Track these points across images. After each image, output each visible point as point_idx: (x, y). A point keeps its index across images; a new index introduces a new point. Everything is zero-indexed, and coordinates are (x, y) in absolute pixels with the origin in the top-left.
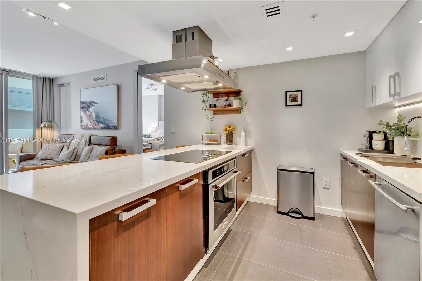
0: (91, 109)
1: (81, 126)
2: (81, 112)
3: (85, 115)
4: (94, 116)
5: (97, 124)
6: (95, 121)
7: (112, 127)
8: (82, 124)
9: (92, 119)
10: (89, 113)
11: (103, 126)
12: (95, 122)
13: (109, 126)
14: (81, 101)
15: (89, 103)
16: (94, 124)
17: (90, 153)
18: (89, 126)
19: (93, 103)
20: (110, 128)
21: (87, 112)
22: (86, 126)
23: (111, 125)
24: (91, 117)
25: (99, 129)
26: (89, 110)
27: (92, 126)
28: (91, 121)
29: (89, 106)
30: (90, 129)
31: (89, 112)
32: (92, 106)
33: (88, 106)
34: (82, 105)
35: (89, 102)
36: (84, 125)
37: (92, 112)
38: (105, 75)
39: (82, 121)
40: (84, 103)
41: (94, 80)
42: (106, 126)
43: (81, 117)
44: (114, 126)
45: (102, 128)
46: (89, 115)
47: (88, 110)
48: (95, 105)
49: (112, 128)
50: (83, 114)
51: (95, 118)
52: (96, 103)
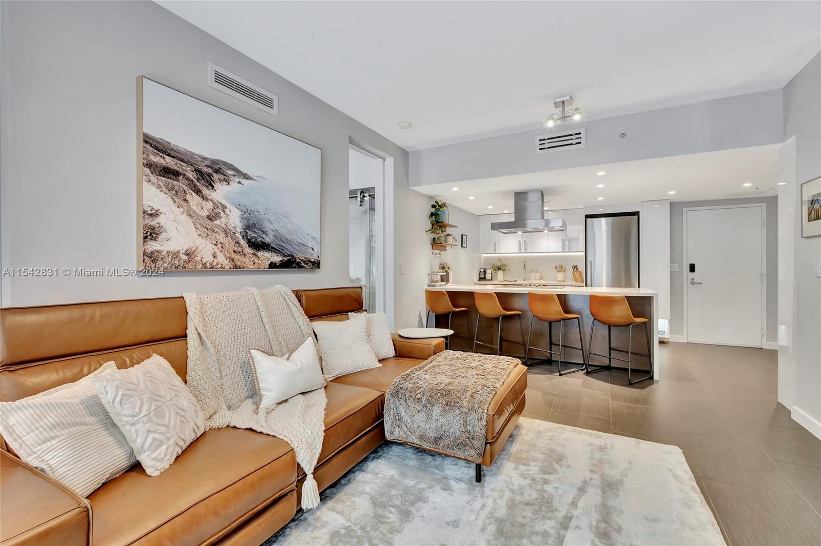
0: (221, 192)
3: (175, 209)
4: (234, 220)
5: (248, 250)
6: (243, 243)
7: (307, 264)
8: (153, 246)
9: (225, 232)
10: (210, 205)
11: (277, 259)
12: (238, 243)
13: (298, 260)
15: (207, 162)
16: (234, 251)
18: (208, 258)
19: (230, 172)
20: (299, 266)
21: (194, 199)
22: (185, 257)
23: (304, 259)
24: (218, 222)
25: (258, 271)
26: (205, 191)
27: (222, 259)
28: (221, 237)
29: (210, 175)
30: (210, 269)
31: (204, 198)
32: (227, 182)
33: (199, 172)
34: (155, 159)
35: (206, 159)
36: (176, 255)
37: (224, 202)
39: (151, 234)
40: (173, 154)
41: (220, 79)
42: (286, 259)
43: (151, 214)
44: (313, 260)
45: (273, 266)
46: (205, 213)
47: (198, 192)
48: (239, 183)
49: (305, 265)
50: (160, 199)
51: (239, 230)
52: (246, 177)
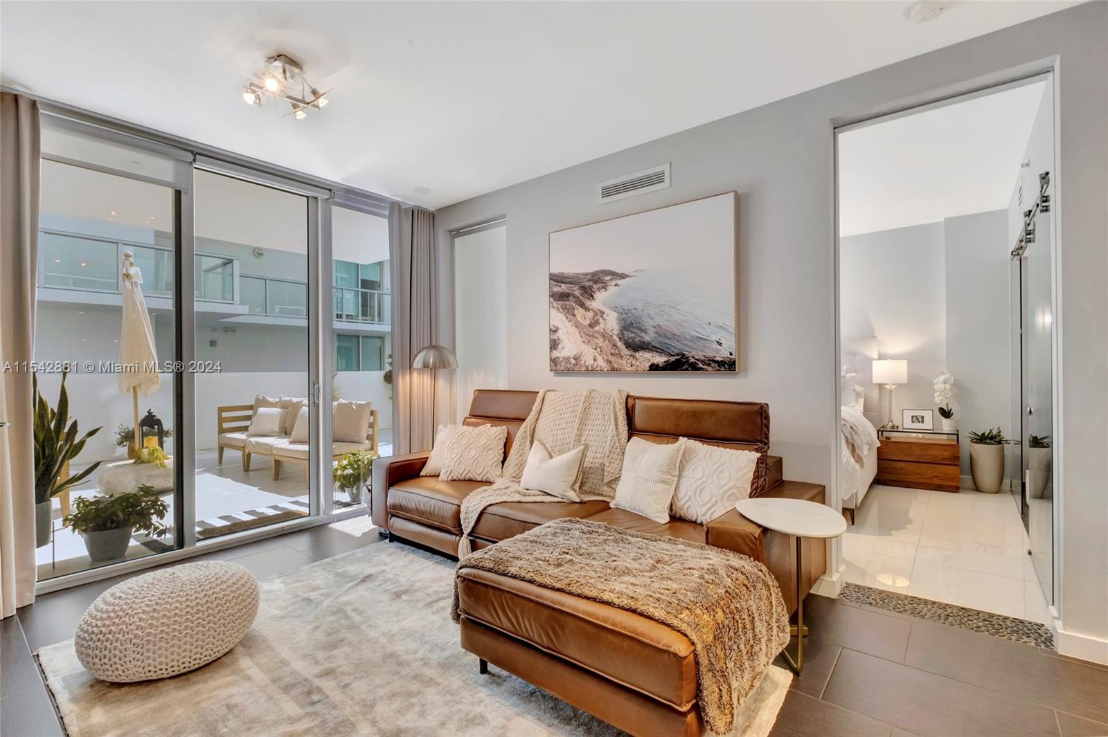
0: (600, 300)
1: (554, 362)
2: (554, 312)
3: (569, 324)
4: (611, 323)
5: (625, 352)
6: (619, 344)
7: (709, 365)
8: (556, 354)
9: (604, 336)
10: (591, 314)
11: (660, 360)
12: (615, 345)
13: (692, 360)
14: (551, 275)
15: (589, 277)
16: (612, 354)
17: (677, 473)
18: (590, 362)
19: (608, 278)
20: (694, 367)
21: (579, 312)
22: (573, 361)
23: (702, 358)
24: (597, 328)
25: (637, 373)
26: (588, 303)
27: (601, 362)
28: (600, 342)
29: (591, 287)
30: (591, 371)
31: (587, 309)
32: (605, 288)
33: (583, 288)
34: (556, 289)
35: (587, 274)
36: (567, 360)
37: (603, 309)
38: (665, 168)
39: (554, 345)
40: (566, 280)
41: (607, 192)
42: (673, 359)
43: (554, 331)
44: (720, 359)
45: (654, 368)
46: (587, 322)
47: (582, 305)
48: (616, 285)
49: (705, 367)
50: (558, 319)
51: (616, 332)
52: (623, 276)
